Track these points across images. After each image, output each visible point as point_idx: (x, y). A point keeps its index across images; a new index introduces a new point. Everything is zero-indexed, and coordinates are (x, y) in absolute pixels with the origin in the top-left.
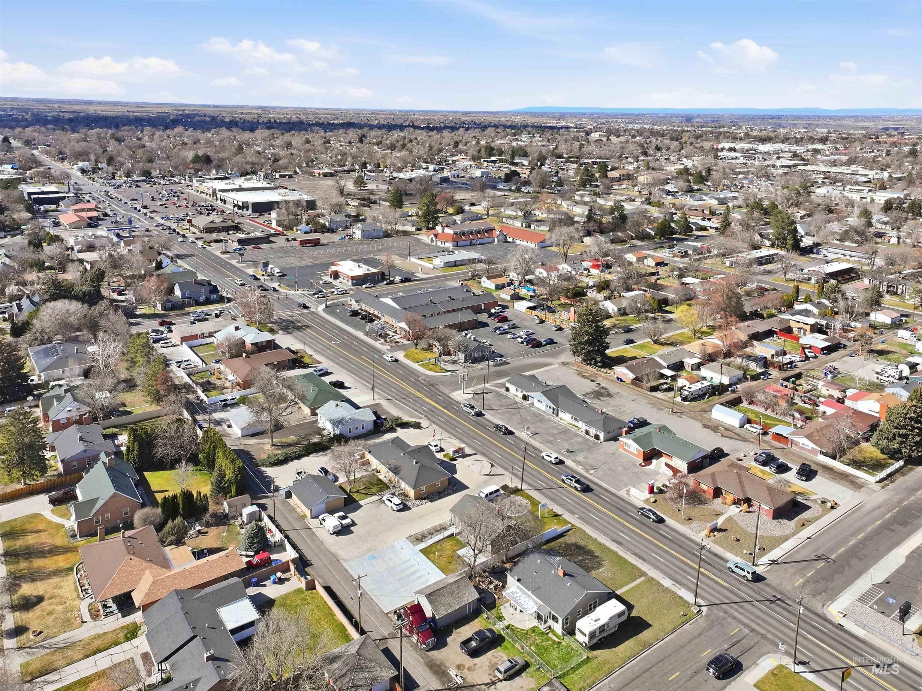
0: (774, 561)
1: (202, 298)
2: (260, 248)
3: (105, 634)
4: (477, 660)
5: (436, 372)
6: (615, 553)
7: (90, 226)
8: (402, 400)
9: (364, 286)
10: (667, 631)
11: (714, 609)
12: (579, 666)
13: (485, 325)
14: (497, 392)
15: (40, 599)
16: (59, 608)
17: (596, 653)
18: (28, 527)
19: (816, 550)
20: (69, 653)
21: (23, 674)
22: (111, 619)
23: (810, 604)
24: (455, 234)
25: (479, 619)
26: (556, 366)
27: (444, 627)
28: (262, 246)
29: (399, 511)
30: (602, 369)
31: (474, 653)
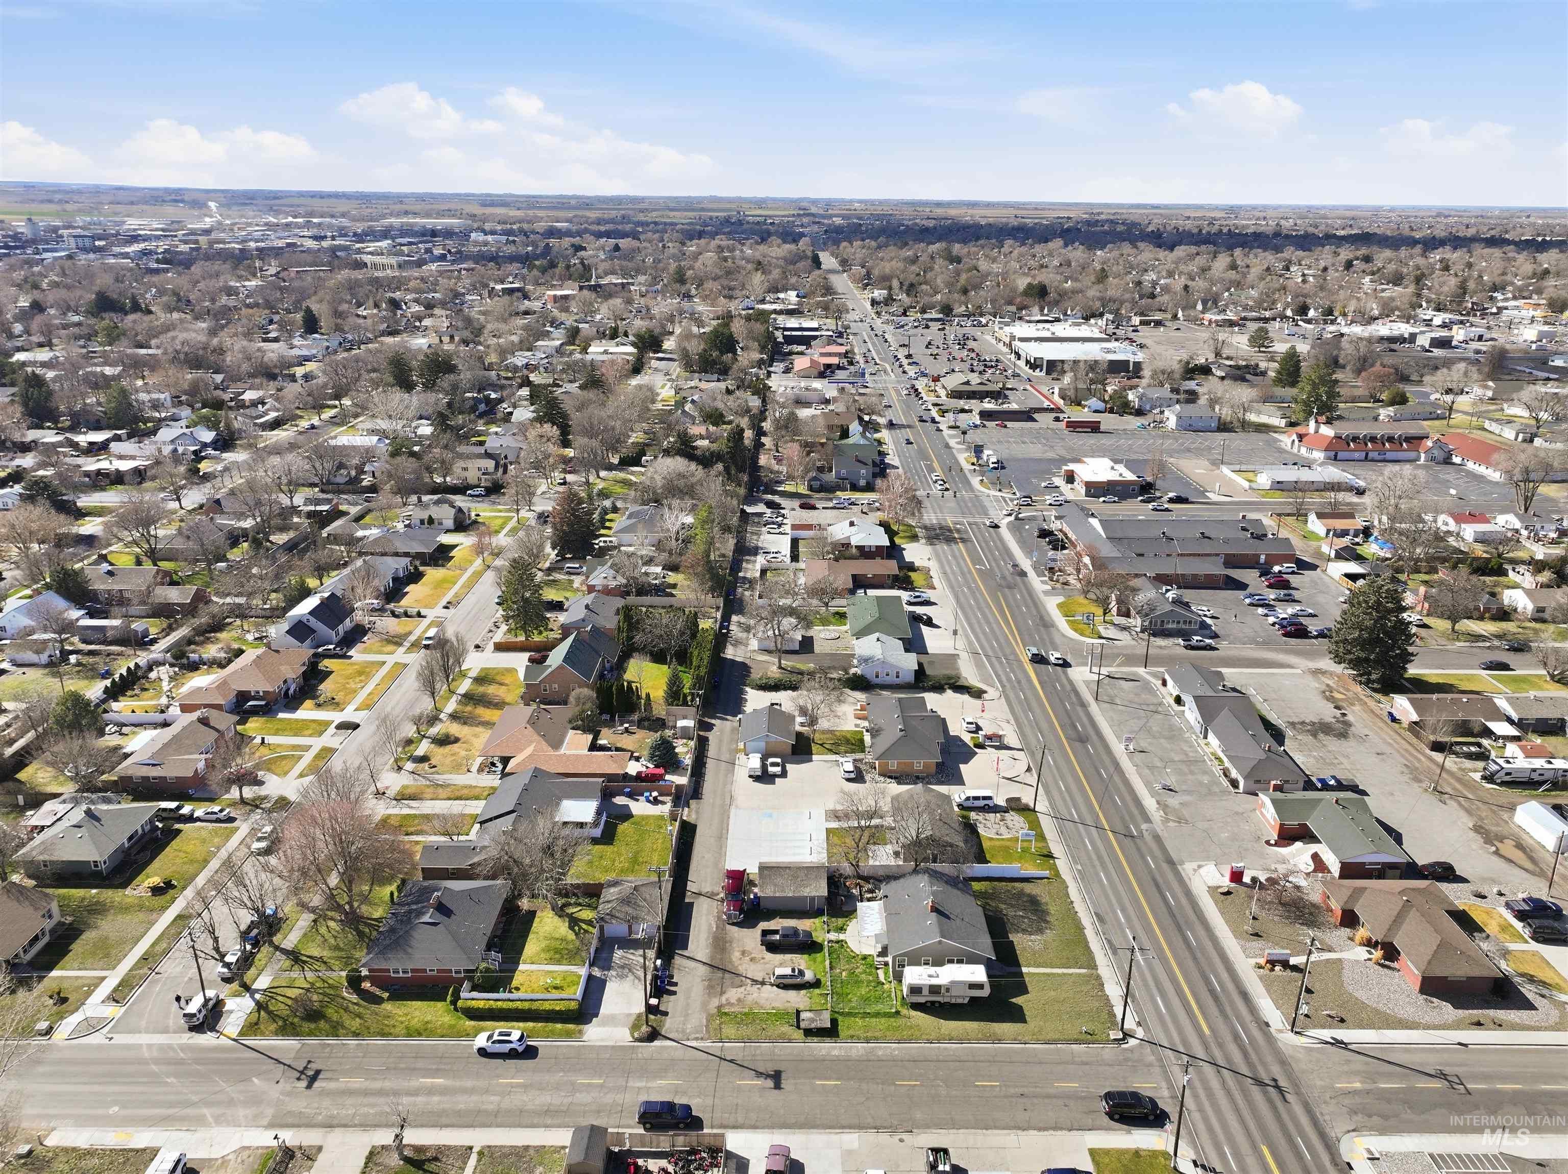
0: (1342, 1042)
1: (862, 483)
2: (1005, 427)
3: (475, 787)
4: (769, 956)
5: (1082, 634)
6: (1080, 928)
7: (822, 375)
8: (994, 659)
9: (1102, 499)
10: (1040, 1037)
11: (1148, 1048)
12: (877, 1015)
13: (1242, 586)
14: (1148, 683)
15: (457, 740)
16: (463, 753)
17: (913, 1013)
18: (498, 678)
19: (1448, 1065)
20: (440, 790)
21: (399, 793)
22: (491, 777)
23: (1327, 1118)
24: (1338, 437)
25: (817, 921)
26: (1299, 671)
27: (768, 910)
28: (1009, 424)
29: (848, 780)
30: (1374, 694)
31: (772, 948)
